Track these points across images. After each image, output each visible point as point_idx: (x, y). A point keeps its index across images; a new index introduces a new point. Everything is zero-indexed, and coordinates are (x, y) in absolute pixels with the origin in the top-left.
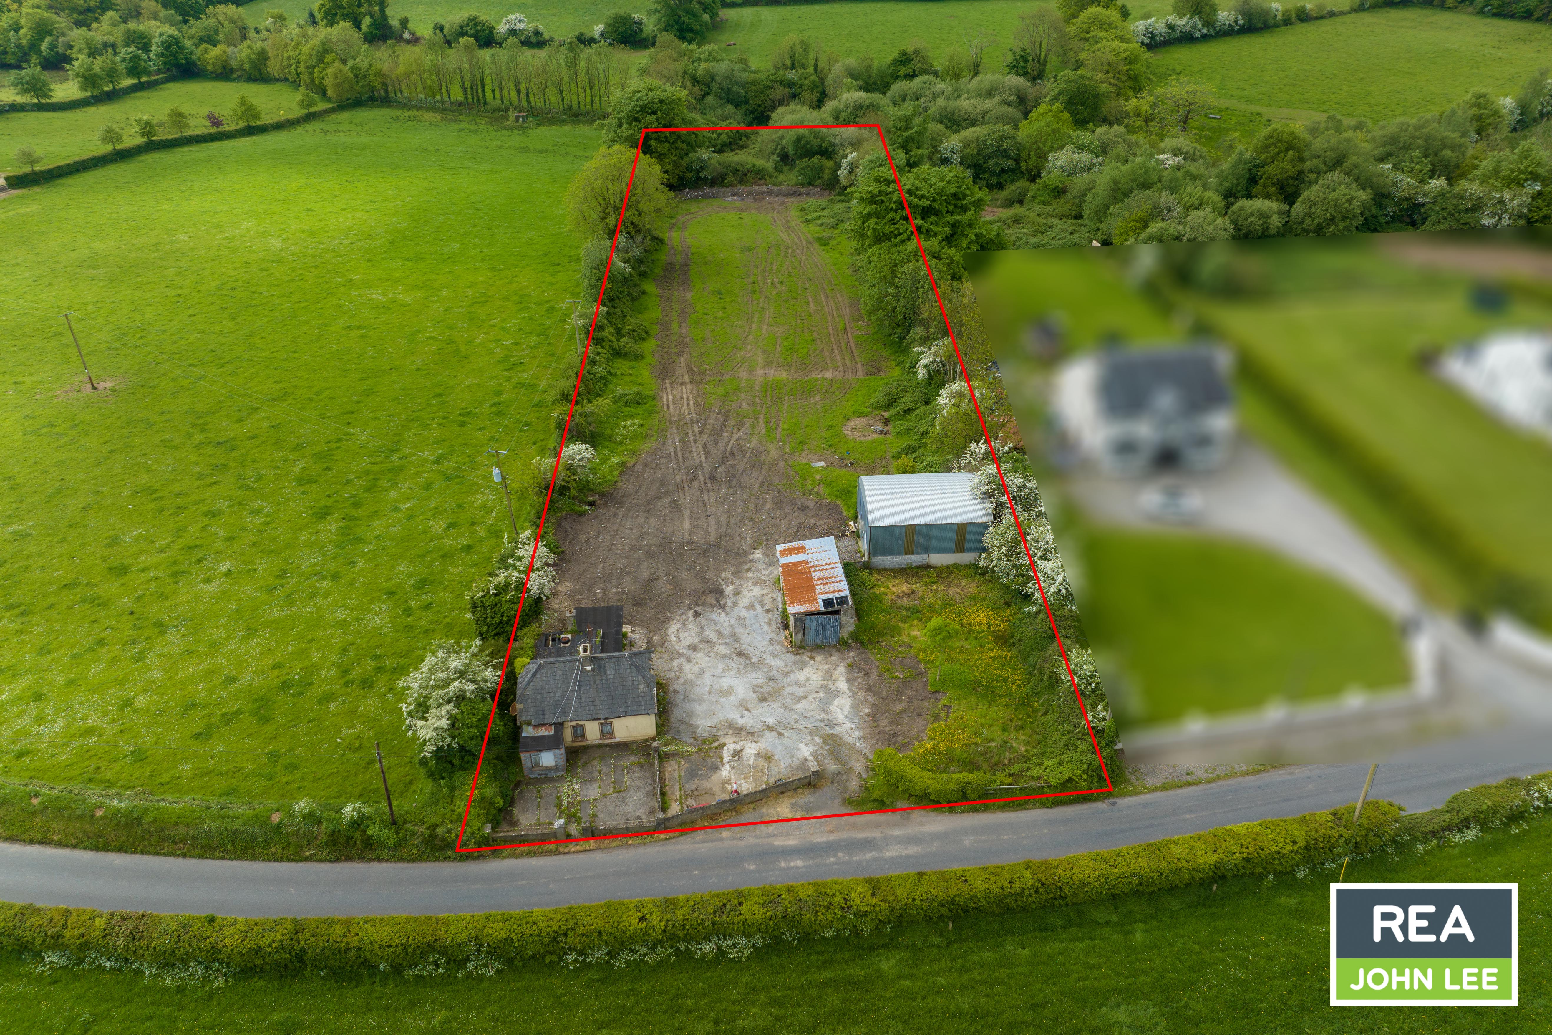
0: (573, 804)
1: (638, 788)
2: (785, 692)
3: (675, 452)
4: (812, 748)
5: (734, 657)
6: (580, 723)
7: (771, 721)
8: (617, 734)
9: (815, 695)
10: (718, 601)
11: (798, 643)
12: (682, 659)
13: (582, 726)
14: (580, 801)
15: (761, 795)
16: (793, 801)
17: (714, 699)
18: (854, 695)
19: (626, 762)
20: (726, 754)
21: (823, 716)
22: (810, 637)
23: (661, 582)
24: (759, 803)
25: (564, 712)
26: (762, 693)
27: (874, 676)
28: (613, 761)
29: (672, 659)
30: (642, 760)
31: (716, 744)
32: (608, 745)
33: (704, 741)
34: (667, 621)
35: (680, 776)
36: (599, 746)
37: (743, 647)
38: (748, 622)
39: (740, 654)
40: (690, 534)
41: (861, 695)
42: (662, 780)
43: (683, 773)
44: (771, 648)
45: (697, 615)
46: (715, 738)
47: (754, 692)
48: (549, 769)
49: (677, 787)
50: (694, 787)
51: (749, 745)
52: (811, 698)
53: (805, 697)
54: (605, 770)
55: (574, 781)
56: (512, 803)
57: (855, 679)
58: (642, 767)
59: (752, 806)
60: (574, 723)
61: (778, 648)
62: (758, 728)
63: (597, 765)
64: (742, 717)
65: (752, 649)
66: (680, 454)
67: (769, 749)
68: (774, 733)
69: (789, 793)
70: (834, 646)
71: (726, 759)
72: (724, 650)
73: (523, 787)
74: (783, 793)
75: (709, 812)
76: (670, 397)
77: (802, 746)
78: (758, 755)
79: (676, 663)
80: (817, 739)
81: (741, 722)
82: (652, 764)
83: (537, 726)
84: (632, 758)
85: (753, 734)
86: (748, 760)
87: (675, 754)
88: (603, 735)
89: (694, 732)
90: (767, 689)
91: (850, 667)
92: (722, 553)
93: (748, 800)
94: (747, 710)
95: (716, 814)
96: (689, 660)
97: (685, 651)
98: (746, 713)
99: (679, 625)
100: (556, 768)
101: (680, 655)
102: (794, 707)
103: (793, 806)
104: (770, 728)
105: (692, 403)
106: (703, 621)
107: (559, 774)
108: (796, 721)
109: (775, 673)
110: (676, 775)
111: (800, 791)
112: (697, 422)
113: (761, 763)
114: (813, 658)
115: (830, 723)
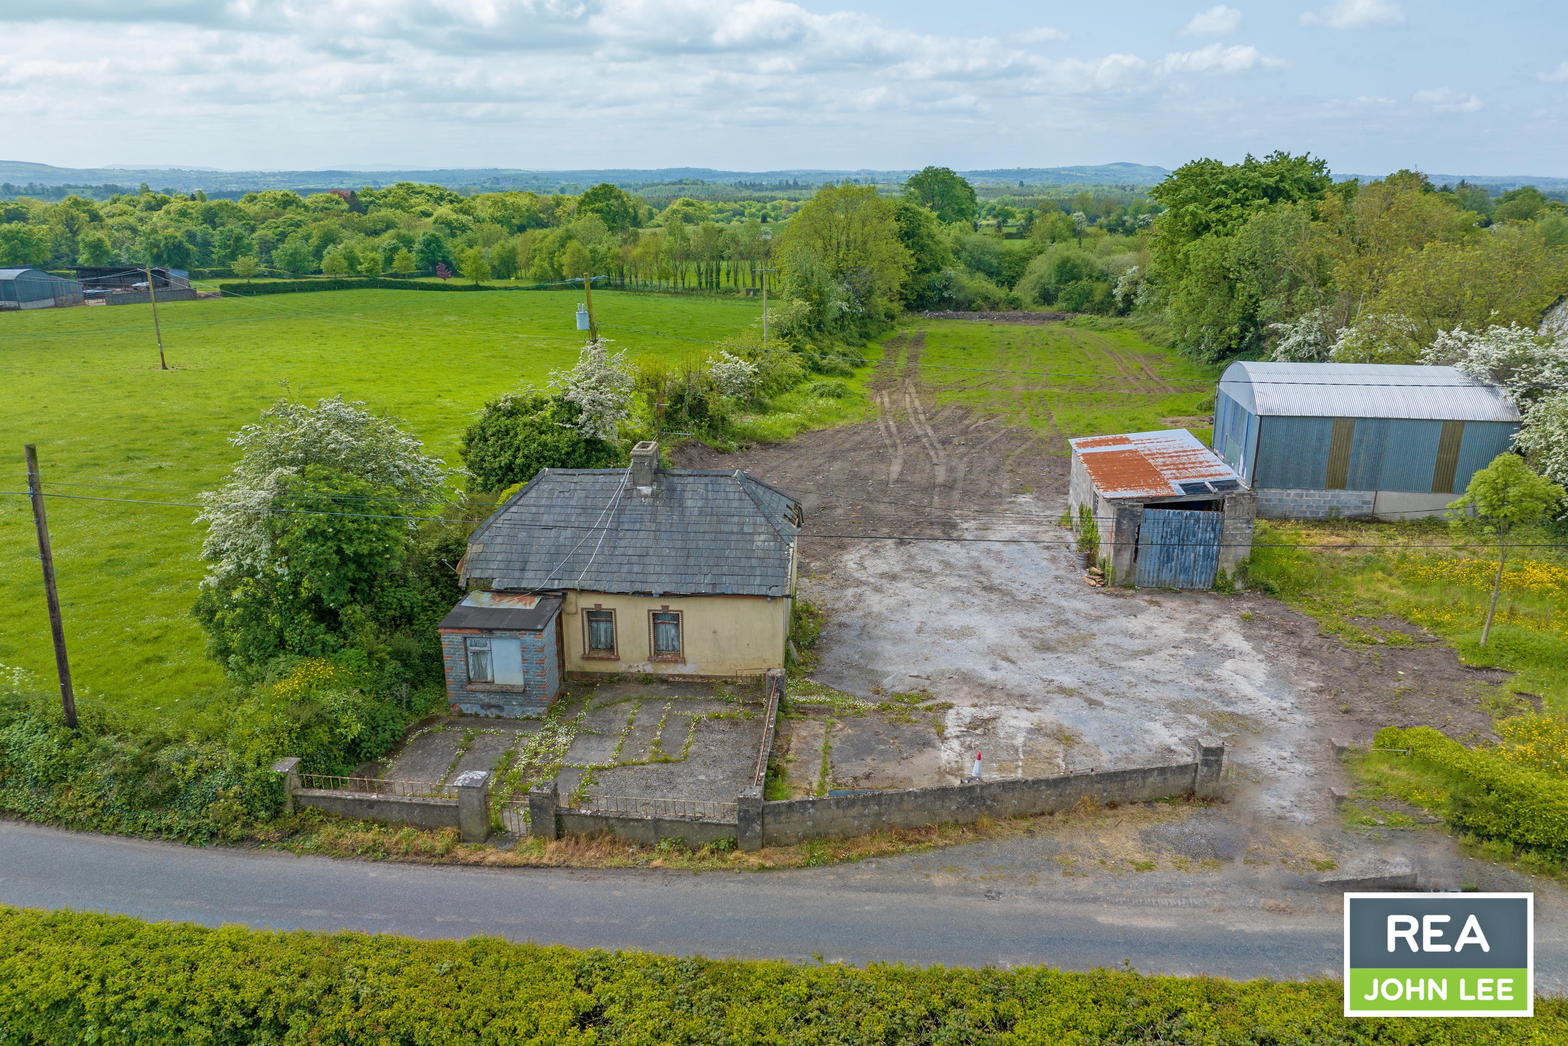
0: (539, 771)
1: (716, 761)
2: (1099, 642)
3: (887, 427)
4: (1181, 732)
5: (977, 591)
6: (607, 603)
7: (1068, 680)
8: (689, 652)
9: (1174, 651)
10: (944, 532)
11: (1121, 575)
12: (864, 588)
13: (609, 616)
14: (561, 768)
15: (1049, 799)
16: (1145, 826)
17: (929, 640)
18: (1270, 659)
19: (701, 712)
20: (952, 723)
21: (1199, 682)
22: (1148, 564)
23: (840, 511)
24: (1042, 821)
26: (1042, 641)
27: (1309, 638)
28: (668, 707)
29: (842, 587)
30: (740, 712)
31: (929, 703)
32: (664, 680)
33: (899, 697)
34: (842, 547)
35: (827, 749)
36: (647, 680)
37: (997, 582)
38: (1005, 556)
39: (989, 589)
40: (901, 475)
41: (1290, 660)
42: (779, 750)
43: (836, 743)
44: (1059, 586)
45: (901, 542)
46: (924, 695)
47: (1024, 637)
48: (506, 692)
49: (817, 765)
50: (860, 771)
51: (1014, 712)
52: (1164, 654)
53: (1149, 652)
54: (644, 719)
55: (563, 730)
56: (395, 747)
57: (1265, 638)
58: (734, 723)
59: (1025, 824)
60: (589, 602)
61: (1074, 587)
62: (1035, 688)
63: (629, 709)
64: (995, 668)
65: (1016, 585)
66: (894, 429)
67: (1066, 723)
68: (1075, 699)
69: (1132, 809)
70: (1202, 591)
71: (952, 730)
72: (955, 582)
73: (438, 726)
74: (1113, 806)
75: (897, 818)
76: (886, 399)
77: (1157, 728)
78: (1037, 730)
79: (850, 592)
80: (1193, 718)
81: (991, 676)
82: (760, 723)
83: (503, 593)
84: (717, 709)
85: (1022, 697)
86: (1012, 737)
87: (819, 710)
88: (657, 653)
89: (877, 683)
90: (1051, 635)
91: (1247, 621)
92: (956, 495)
93: (1012, 802)
94: (1007, 659)
95: (918, 830)
96: (878, 590)
97: (872, 580)
98: (1005, 664)
99: (864, 552)
100: (524, 693)
101: (859, 583)
102: (1123, 664)
103: (1146, 838)
104: (1063, 690)
105: (917, 403)
106: (914, 550)
107: (532, 712)
108: (1130, 685)
109: (1070, 616)
110: (819, 745)
111: (1164, 807)
112: (924, 413)
113: (1045, 745)
114: (1157, 604)
115: (1221, 695)
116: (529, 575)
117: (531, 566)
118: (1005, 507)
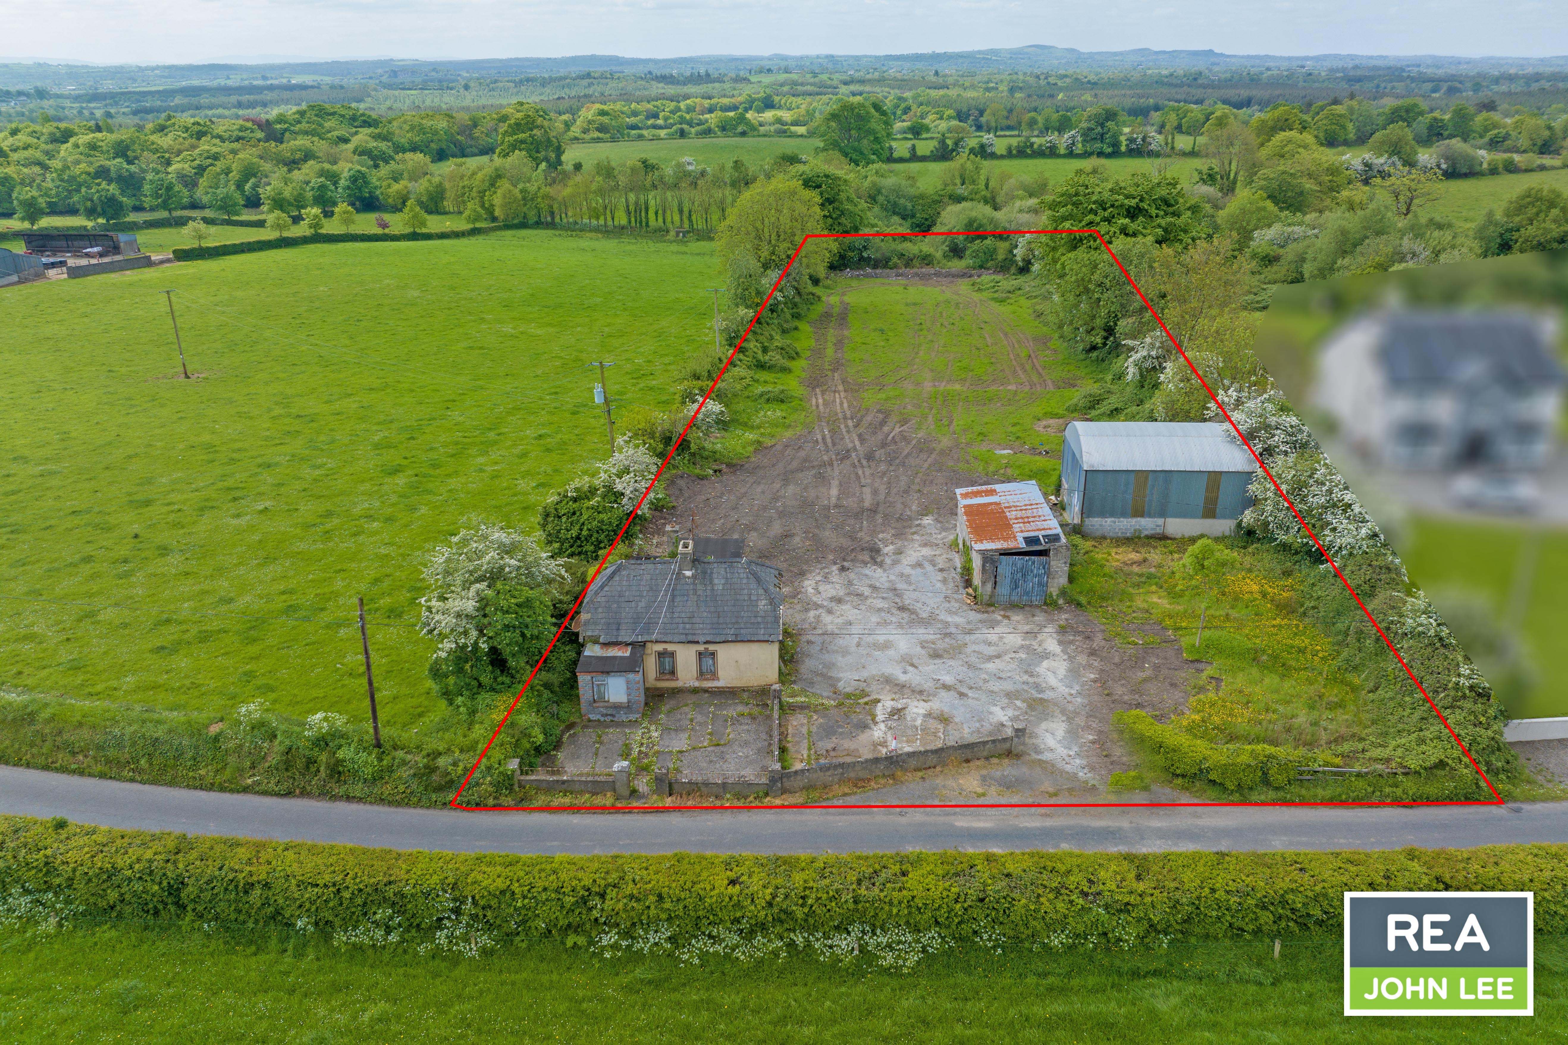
0: (646, 755)
1: (746, 743)
2: (969, 650)
3: (824, 439)
4: (1010, 713)
5: (894, 611)
6: (670, 648)
7: (948, 679)
8: (721, 673)
9: (1013, 655)
10: (872, 558)
11: (986, 598)
12: (821, 610)
13: (672, 655)
14: (658, 752)
15: (932, 760)
16: (984, 772)
17: (864, 652)
18: (1071, 659)
19: (732, 712)
20: (880, 712)
21: (1026, 677)
22: (1004, 590)
23: (797, 539)
24: (930, 772)
25: (647, 629)
26: (935, 650)
27: (1098, 641)
28: (712, 709)
29: (807, 610)
30: (756, 711)
31: (866, 699)
32: (706, 691)
33: (848, 696)
34: (802, 574)
35: (810, 733)
36: (695, 691)
37: (907, 602)
38: (913, 579)
39: (902, 609)
40: (838, 499)
41: (1082, 659)
42: (783, 736)
43: (814, 729)
44: (947, 605)
45: (843, 569)
46: (864, 694)
47: (923, 647)
48: (617, 707)
49: (805, 744)
50: (829, 746)
51: (916, 703)
52: (1007, 658)
53: (998, 656)
54: (700, 718)
55: (653, 728)
56: (558, 746)
57: (1071, 642)
58: (754, 718)
59: (920, 774)
60: (660, 647)
61: (957, 605)
62: (928, 685)
63: (689, 712)
64: (905, 672)
65: (919, 605)
66: (829, 441)
67: (946, 709)
68: (952, 692)
69: (978, 763)
70: (1037, 606)
71: (880, 717)
72: (880, 604)
73: (578, 729)
74: (968, 761)
75: (852, 775)
76: (820, 401)
77: (997, 710)
78: (929, 715)
79: (812, 614)
80: (1018, 703)
81: (903, 678)
82: (769, 717)
83: (606, 645)
84: (740, 708)
85: (921, 692)
86: (914, 720)
87: (803, 707)
88: (701, 674)
89: (834, 686)
90: (941, 645)
91: (1062, 630)
92: (879, 519)
93: (913, 763)
94: (913, 665)
95: (863, 780)
96: (830, 612)
97: (825, 603)
98: (911, 669)
99: (818, 578)
100: (628, 707)
101: (817, 606)
102: (982, 666)
103: (984, 779)
104: (946, 687)
105: (845, 405)
106: (852, 576)
107: (633, 717)
108: (986, 681)
109: (953, 630)
110: (804, 730)
111: (995, 761)
112: (852, 419)
113: (933, 724)
114: (1008, 617)
115: (1037, 687)
116: (622, 633)
117: (623, 627)
118: (914, 530)
